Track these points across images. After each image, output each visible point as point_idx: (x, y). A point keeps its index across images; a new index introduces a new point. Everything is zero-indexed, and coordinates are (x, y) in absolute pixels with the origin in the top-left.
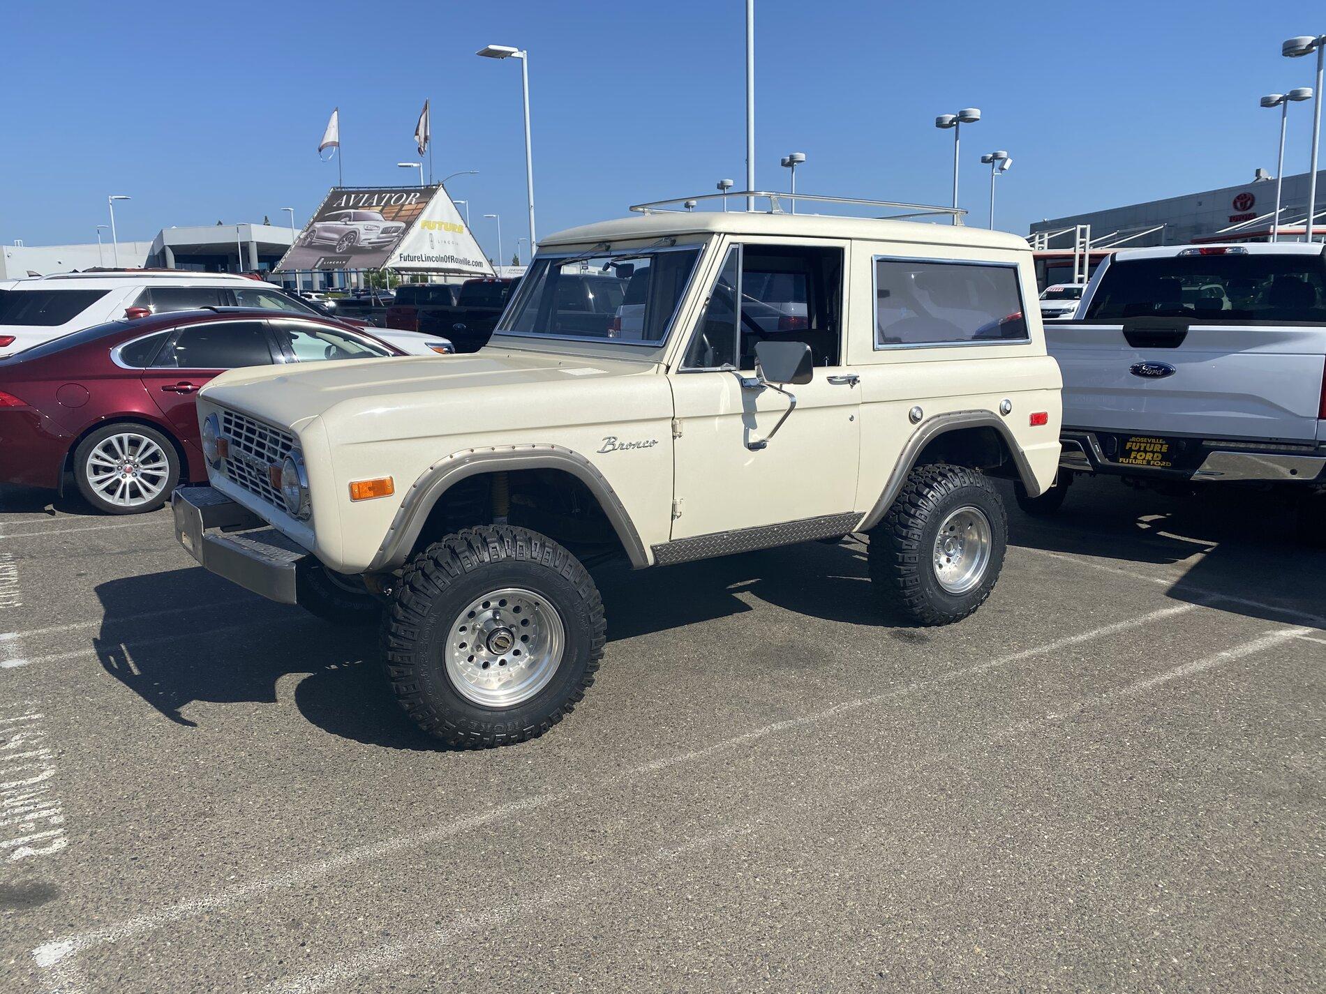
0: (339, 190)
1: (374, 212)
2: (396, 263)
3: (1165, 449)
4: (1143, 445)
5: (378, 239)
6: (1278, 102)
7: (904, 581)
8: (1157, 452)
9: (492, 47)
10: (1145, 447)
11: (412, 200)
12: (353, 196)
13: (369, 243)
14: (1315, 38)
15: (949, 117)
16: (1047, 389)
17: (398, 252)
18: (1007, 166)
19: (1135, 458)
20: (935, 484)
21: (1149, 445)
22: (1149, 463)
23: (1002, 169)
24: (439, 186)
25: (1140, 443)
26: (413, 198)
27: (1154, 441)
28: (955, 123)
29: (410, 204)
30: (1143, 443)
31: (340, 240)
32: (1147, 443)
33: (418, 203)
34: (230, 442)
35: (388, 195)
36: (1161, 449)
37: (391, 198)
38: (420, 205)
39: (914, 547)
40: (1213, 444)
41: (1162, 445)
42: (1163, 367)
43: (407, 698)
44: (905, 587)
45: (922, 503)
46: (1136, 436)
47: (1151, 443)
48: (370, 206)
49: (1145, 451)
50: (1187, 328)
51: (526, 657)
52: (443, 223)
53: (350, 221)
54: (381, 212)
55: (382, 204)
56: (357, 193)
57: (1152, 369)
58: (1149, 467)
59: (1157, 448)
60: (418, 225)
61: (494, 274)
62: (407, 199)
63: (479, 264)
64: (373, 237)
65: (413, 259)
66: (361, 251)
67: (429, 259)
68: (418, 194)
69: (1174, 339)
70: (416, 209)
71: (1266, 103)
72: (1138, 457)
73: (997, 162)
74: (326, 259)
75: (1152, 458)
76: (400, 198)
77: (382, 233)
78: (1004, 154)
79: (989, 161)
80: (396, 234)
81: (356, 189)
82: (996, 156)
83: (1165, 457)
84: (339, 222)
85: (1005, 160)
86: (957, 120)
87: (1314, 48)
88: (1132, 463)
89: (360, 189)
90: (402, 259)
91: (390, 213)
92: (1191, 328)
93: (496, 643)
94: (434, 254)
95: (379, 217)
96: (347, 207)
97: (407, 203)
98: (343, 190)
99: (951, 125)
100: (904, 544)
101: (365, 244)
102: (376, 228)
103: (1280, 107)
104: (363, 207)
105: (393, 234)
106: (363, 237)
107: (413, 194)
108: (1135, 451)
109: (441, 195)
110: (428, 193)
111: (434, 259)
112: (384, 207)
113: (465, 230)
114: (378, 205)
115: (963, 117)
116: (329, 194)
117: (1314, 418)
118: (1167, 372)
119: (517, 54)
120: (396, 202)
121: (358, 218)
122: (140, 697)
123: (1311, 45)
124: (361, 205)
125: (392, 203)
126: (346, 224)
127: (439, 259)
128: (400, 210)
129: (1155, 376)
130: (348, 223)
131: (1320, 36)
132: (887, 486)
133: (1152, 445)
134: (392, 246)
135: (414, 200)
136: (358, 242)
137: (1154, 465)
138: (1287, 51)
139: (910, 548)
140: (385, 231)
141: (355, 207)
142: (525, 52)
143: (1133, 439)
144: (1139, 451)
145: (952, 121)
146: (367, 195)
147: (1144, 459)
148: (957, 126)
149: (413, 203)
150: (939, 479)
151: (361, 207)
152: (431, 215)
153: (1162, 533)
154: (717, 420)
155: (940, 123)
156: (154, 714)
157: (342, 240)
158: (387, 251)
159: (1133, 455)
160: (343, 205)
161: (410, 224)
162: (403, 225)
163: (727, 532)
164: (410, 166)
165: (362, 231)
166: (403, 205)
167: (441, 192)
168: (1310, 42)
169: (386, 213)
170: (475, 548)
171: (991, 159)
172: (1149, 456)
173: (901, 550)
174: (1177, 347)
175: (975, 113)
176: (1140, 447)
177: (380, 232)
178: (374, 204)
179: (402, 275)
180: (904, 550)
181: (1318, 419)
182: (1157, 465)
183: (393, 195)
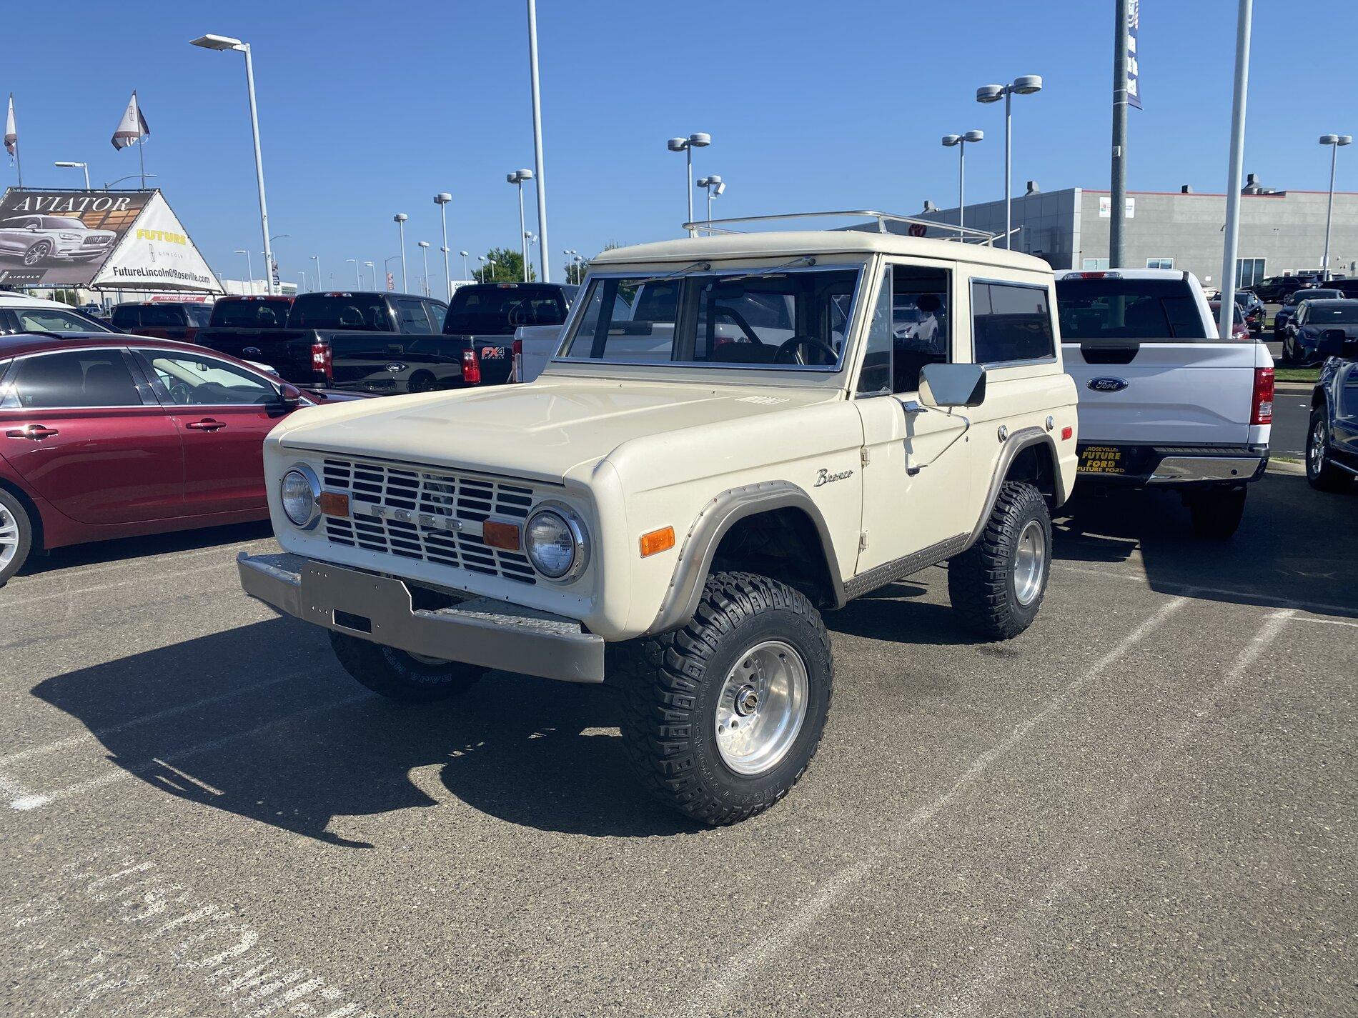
0: (19, 191)
1: (72, 219)
2: (111, 277)
3: (1118, 456)
4: (1098, 454)
5: (81, 249)
6: (956, 143)
7: (994, 598)
8: (1111, 460)
9: (209, 36)
10: (1100, 456)
11: (120, 206)
12: (39, 199)
13: (70, 255)
14: (1002, 87)
15: (681, 141)
16: (1070, 405)
17: (110, 265)
18: (721, 190)
19: (1091, 466)
20: (1013, 501)
21: (1103, 453)
22: (1104, 470)
23: (716, 193)
24: (155, 190)
25: (1096, 451)
26: (122, 205)
27: (1108, 449)
28: (686, 147)
29: (119, 210)
30: (1099, 451)
31: (28, 251)
32: (1102, 451)
33: (129, 210)
34: (351, 497)
35: (88, 199)
36: (1114, 457)
37: (91, 203)
38: (131, 211)
39: (1004, 564)
40: (1164, 450)
41: (1115, 453)
42: (1119, 382)
43: (678, 777)
44: (995, 603)
45: (1006, 520)
46: (1092, 446)
47: (1105, 452)
48: (65, 211)
49: (1100, 460)
50: (1138, 346)
51: (754, 715)
52: (162, 233)
53: (39, 228)
54: (81, 218)
55: (81, 209)
56: (45, 196)
57: (1108, 383)
58: (1102, 474)
59: (1111, 456)
60: (132, 235)
61: (222, 291)
62: (114, 204)
63: (206, 280)
64: (75, 247)
65: (132, 273)
66: (60, 263)
67: (151, 273)
68: (128, 200)
69: (1125, 356)
70: (127, 216)
71: (947, 142)
72: (1094, 465)
73: (712, 187)
74: (12, 272)
75: (1107, 465)
76: (104, 203)
77: (85, 243)
78: (718, 179)
79: (704, 185)
80: (105, 244)
81: (43, 191)
82: (711, 181)
83: (1118, 464)
84: (25, 230)
85: (718, 185)
86: (688, 143)
87: (1002, 96)
88: (1089, 471)
89: (47, 191)
90: (118, 273)
91: (93, 220)
92: (1142, 345)
93: (746, 704)
94: (156, 267)
95: (79, 224)
96: (32, 211)
97: (114, 209)
98: (24, 191)
99: (682, 148)
100: (995, 562)
101: (64, 255)
102: (76, 237)
103: (958, 146)
104: (55, 212)
105: (101, 245)
106: (59, 247)
107: (121, 199)
108: (1091, 459)
109: (157, 200)
110: (141, 198)
111: (156, 273)
112: (83, 213)
113: (187, 240)
114: (75, 210)
115: (694, 141)
116: (6, 196)
117: (1246, 424)
118: (1121, 386)
119: (239, 46)
120: (99, 206)
121: (49, 225)
122: (258, 822)
123: (1000, 93)
124: (51, 209)
125: (94, 207)
126: (34, 232)
127: (162, 273)
128: (106, 217)
129: (1110, 390)
130: (36, 230)
131: (1007, 85)
132: (986, 504)
133: (1107, 454)
134: (101, 259)
135: (124, 205)
136: (53, 253)
137: (1108, 472)
138: (981, 97)
139: (1000, 564)
140: (89, 240)
141: (44, 211)
142: (248, 45)
143: (1089, 449)
144: (1094, 459)
145: (684, 145)
146: (58, 199)
147: (1099, 467)
148: (689, 149)
149: (123, 209)
150: (1014, 496)
151: (51, 212)
152: (149, 222)
153: (1084, 534)
154: (889, 447)
155: (672, 146)
156: (303, 842)
157: (30, 251)
158: (96, 264)
159: (1089, 463)
160: (26, 209)
161: (121, 234)
162: (114, 234)
163: (890, 562)
164: (71, 166)
165: (58, 240)
166: (109, 211)
167: (157, 198)
168: (999, 90)
169: (88, 220)
170: (738, 599)
171: (706, 183)
172: (1104, 464)
173: (992, 567)
174: (1129, 362)
175: (706, 138)
176: (1095, 455)
177: (83, 241)
178: (70, 209)
179: (102, 292)
180: (995, 567)
181: (1251, 424)
182: (1113, 472)
183: (94, 199)
